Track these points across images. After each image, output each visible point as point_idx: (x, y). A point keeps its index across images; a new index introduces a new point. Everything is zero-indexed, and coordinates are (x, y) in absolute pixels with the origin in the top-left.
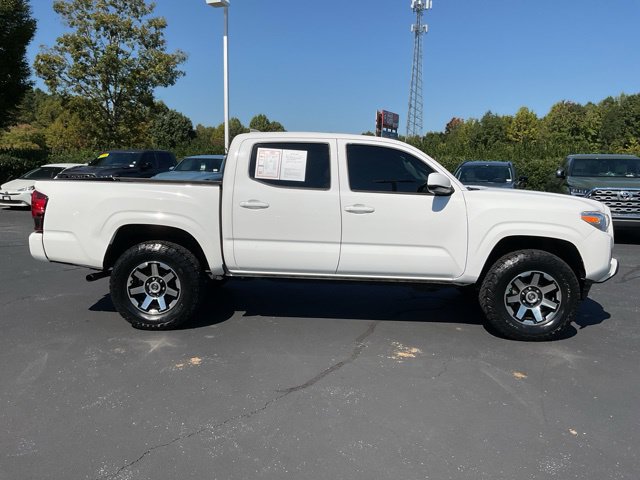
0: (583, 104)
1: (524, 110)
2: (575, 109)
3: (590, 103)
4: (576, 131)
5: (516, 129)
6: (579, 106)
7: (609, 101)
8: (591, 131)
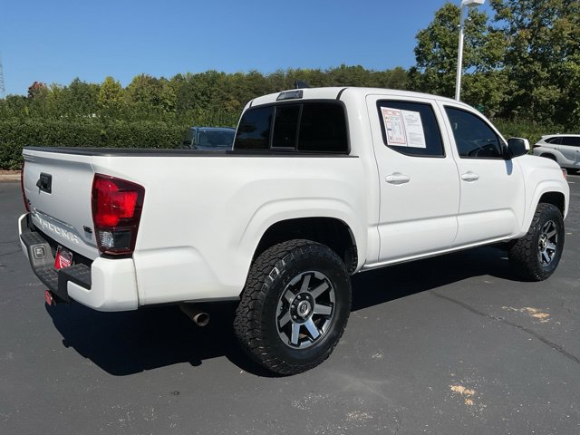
0: (158, 78)
1: (110, 80)
2: (153, 81)
3: (163, 78)
4: (156, 101)
5: (105, 96)
6: (155, 79)
7: (178, 77)
8: (168, 102)
